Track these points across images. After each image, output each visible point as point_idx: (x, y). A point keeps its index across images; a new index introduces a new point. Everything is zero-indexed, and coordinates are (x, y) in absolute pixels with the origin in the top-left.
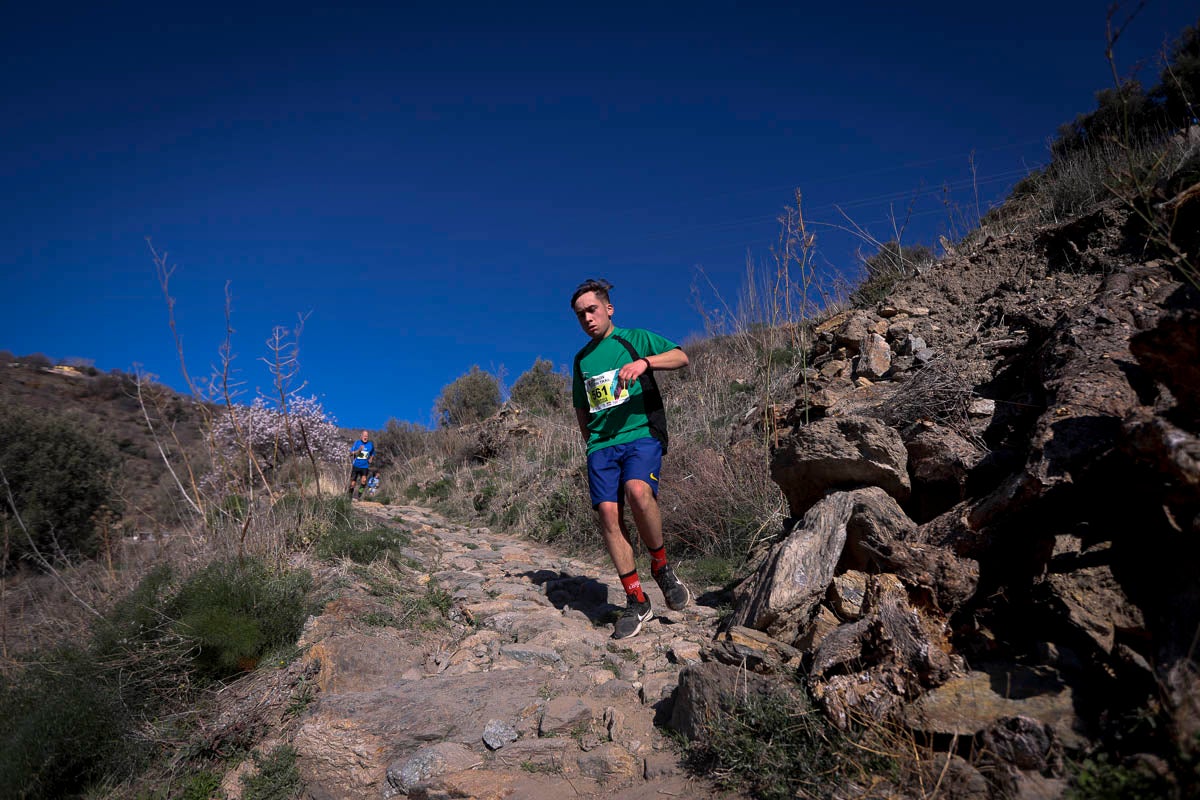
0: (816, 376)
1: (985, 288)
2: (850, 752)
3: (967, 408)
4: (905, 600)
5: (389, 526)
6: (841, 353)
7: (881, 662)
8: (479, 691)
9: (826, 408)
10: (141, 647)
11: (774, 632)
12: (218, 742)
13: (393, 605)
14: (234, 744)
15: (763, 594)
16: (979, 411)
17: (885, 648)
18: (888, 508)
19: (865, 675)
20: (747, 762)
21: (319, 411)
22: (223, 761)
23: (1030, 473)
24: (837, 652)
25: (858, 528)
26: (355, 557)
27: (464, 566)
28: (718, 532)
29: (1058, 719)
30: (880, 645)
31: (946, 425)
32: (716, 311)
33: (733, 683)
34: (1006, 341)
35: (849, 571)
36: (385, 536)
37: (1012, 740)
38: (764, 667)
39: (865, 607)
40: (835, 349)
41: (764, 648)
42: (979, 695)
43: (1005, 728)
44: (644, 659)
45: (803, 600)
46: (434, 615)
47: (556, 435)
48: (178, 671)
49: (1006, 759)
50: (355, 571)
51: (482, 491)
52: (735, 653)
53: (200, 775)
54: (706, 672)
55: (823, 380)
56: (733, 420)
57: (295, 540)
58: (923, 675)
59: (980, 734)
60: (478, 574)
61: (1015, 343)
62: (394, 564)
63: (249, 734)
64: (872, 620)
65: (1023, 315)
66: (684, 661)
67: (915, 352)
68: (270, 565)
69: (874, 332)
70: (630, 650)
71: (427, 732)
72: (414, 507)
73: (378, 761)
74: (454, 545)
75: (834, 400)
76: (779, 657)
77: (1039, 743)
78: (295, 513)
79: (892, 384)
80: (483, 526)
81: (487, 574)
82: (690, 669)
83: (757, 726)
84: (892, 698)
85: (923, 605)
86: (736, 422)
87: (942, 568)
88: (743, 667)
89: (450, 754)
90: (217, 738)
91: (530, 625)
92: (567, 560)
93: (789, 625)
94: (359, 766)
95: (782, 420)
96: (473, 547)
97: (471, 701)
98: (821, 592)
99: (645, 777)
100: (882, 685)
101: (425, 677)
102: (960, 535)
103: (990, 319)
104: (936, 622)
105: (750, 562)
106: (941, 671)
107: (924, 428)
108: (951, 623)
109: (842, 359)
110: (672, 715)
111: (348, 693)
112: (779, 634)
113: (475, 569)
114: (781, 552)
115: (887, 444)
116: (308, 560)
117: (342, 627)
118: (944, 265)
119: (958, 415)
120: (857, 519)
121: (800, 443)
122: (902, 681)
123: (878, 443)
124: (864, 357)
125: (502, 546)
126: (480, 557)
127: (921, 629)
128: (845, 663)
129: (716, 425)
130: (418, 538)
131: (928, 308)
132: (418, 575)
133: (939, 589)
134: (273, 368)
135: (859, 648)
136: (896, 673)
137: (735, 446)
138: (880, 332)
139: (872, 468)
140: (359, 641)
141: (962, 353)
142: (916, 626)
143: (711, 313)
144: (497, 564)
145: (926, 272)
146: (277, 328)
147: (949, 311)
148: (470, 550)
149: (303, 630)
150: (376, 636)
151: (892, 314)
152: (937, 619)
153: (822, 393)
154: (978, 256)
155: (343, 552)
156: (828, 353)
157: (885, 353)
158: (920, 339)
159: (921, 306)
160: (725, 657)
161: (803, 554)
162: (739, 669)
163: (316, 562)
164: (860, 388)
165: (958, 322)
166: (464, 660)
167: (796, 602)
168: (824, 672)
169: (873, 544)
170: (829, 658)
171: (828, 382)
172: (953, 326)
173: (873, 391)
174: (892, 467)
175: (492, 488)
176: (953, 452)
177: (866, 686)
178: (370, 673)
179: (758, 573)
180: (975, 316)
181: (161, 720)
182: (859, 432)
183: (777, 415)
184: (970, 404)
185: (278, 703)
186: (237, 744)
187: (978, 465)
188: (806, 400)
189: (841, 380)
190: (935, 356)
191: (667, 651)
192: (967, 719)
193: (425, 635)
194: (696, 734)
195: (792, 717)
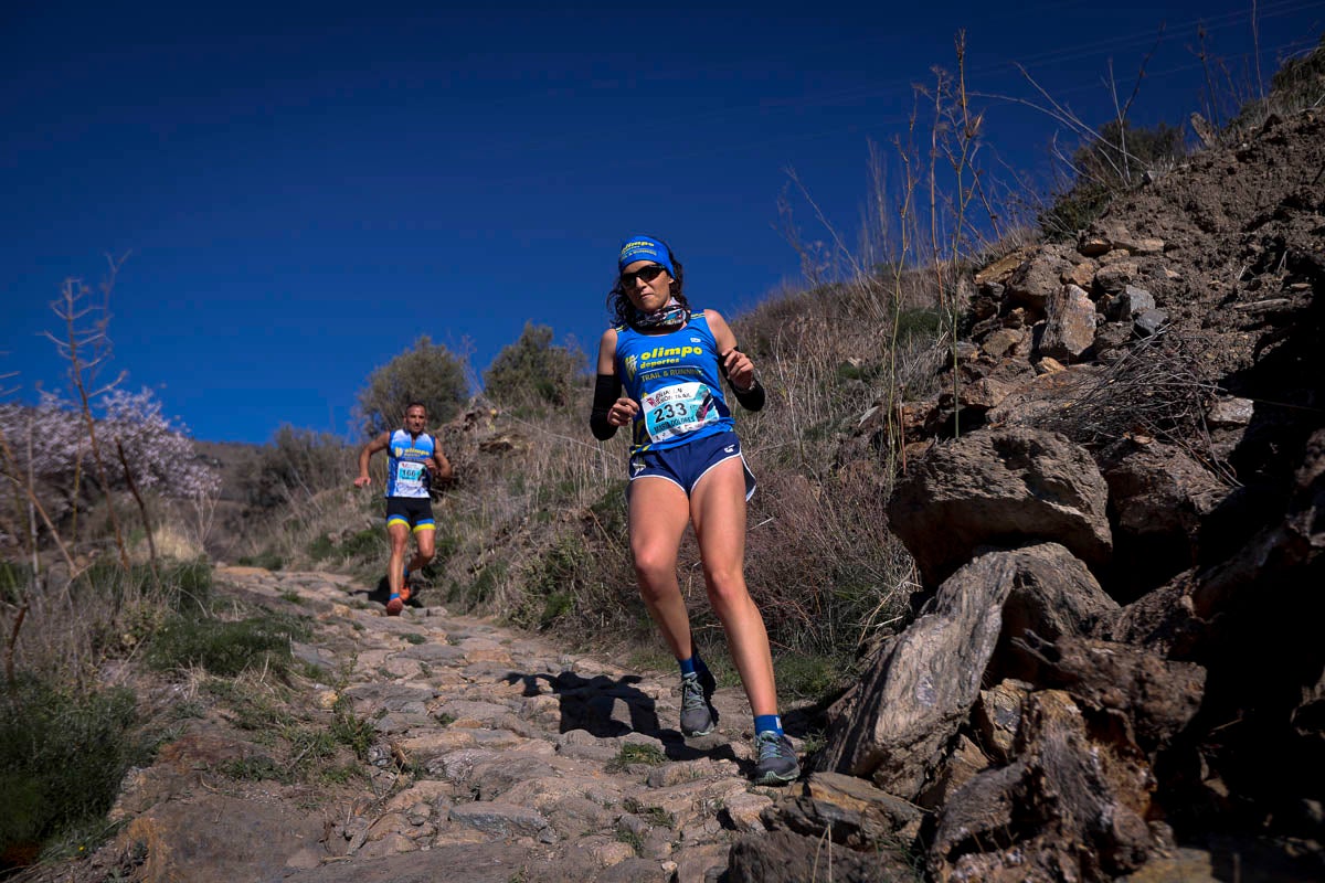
0: (975, 356)
1: (1262, 204)
3: (1208, 413)
4: (1080, 733)
5: (276, 609)
6: (1016, 317)
7: (1041, 833)
9: (988, 408)
11: (885, 779)
13: (272, 745)
15: (867, 719)
16: (1227, 418)
17: (1048, 809)
18: (1073, 578)
19: (1015, 853)
21: (158, 414)
23: (1292, 526)
24: (975, 815)
25: (1023, 610)
26: (213, 665)
27: (400, 673)
28: (811, 612)
30: (1040, 804)
31: (1172, 443)
32: (819, 244)
33: (812, 865)
34: (1276, 301)
35: (1006, 681)
36: (263, 628)
38: (862, 838)
39: (1019, 744)
40: (1006, 310)
41: (862, 809)
44: (682, 823)
45: (930, 729)
46: (345, 757)
47: (556, 452)
50: (212, 689)
52: (816, 817)
54: (770, 848)
55: (986, 362)
56: (842, 427)
57: (108, 639)
58: (1106, 857)
60: (424, 686)
61: (1291, 305)
62: (281, 673)
64: (1028, 764)
65: (1308, 257)
66: (746, 827)
68: (65, 687)
69: (1072, 281)
70: (660, 810)
72: (322, 574)
74: (387, 637)
75: (1000, 395)
76: (889, 824)
78: (110, 591)
79: (1095, 369)
80: (436, 604)
81: (438, 685)
82: (744, 843)
85: (1113, 740)
86: (846, 432)
87: (1141, 681)
88: (827, 838)
91: (501, 771)
92: (571, 658)
93: (907, 768)
95: (918, 428)
96: (418, 640)
98: (959, 715)
100: (1041, 870)
101: (325, 863)
102: (1181, 626)
103: (1263, 257)
104: (1131, 768)
105: (862, 660)
106: (1135, 848)
107: (1134, 447)
108: (1156, 771)
109: (1017, 327)
112: (892, 783)
113: (418, 677)
114: (898, 651)
115: (1073, 474)
116: (132, 673)
117: (186, 784)
118: (1193, 166)
119: (1191, 425)
120: (1019, 595)
121: (933, 472)
122: (1072, 863)
123: (1057, 472)
124: (1052, 322)
125: (466, 638)
126: (429, 657)
127: (1103, 780)
128: (983, 834)
129: (813, 434)
130: (325, 627)
131: (1162, 238)
132: (322, 690)
133: (1136, 714)
134: (64, 348)
135: (1008, 809)
136: (1063, 850)
137: (842, 471)
138: (1079, 283)
139: (1048, 514)
140: (215, 806)
141: (1211, 316)
142: (1096, 776)
143: (810, 247)
144: (455, 667)
145: (1162, 178)
146: (69, 282)
147: (1197, 243)
148: (412, 645)
149: (122, 792)
150: (243, 797)
151: (1103, 251)
152: (1133, 764)
153: (982, 383)
154: (1252, 149)
155: (191, 657)
156: (995, 316)
157: (1087, 316)
158: (1146, 293)
159: (1152, 236)
160: (800, 823)
161: (932, 653)
162: (821, 841)
163: (145, 676)
164: (1043, 376)
165: (1210, 264)
166: (390, 831)
167: (918, 732)
168: (953, 847)
169: (1033, 643)
170: (960, 825)
171: (994, 366)
172: (1201, 270)
173: (1063, 380)
174: (1081, 510)
175: (452, 541)
176: (1177, 492)
177: (1014, 872)
178: (232, 859)
179: (861, 684)
180: (1239, 253)
182: (1028, 455)
183: (909, 420)
184: (1212, 406)
187: (1218, 508)
188: (956, 396)
189: (1014, 361)
190: (1168, 322)
191: (721, 808)
193: (328, 792)
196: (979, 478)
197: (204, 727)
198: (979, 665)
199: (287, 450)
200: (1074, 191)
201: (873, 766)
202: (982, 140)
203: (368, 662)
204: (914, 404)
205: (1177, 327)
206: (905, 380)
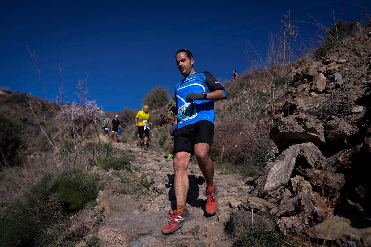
0: (294, 91)
2: (286, 244)
3: (351, 110)
4: (311, 189)
5: (127, 154)
6: (305, 81)
7: (301, 213)
8: (160, 218)
9: (297, 106)
10: (43, 203)
11: (267, 198)
12: (72, 235)
13: (128, 186)
14: (77, 236)
15: (263, 184)
16: (356, 111)
17: (302, 208)
18: (315, 151)
19: (295, 217)
20: (252, 246)
21: (97, 106)
22: (74, 241)
23: (366, 142)
24: (285, 208)
26: (116, 168)
27: (155, 169)
29: (368, 236)
30: (301, 206)
31: (341, 117)
32: (255, 61)
33: (248, 218)
35: (297, 176)
36: (125, 160)
37: (347, 243)
38: (260, 212)
40: (303, 79)
41: (260, 206)
42: (337, 226)
43: (344, 238)
45: (277, 187)
46: (144, 189)
48: (57, 210)
50: (115, 173)
51: (161, 138)
52: (250, 207)
53: (67, 246)
54: (239, 214)
56: (261, 108)
57: (92, 161)
58: (315, 219)
59: (335, 241)
60: (160, 172)
62: (129, 170)
64: (298, 197)
66: (235, 208)
67: (337, 81)
68: (84, 172)
69: (320, 72)
71: (142, 233)
73: (126, 242)
74: (152, 160)
75: (301, 103)
76: (266, 208)
77: (357, 244)
78: (92, 151)
79: (325, 95)
80: (163, 152)
81: (164, 172)
82: (233, 212)
83: (255, 234)
84: (303, 226)
85: (319, 192)
86: (262, 110)
87: (326, 179)
88: (252, 212)
89: (150, 240)
90: (72, 234)
92: (195, 165)
93: (272, 196)
94: (119, 244)
95: (279, 110)
96: (159, 161)
97: (157, 222)
98: (284, 184)
100: (300, 221)
102: (338, 164)
104: (323, 199)
106: (322, 217)
108: (329, 199)
109: (305, 84)
110: (229, 227)
111: (115, 218)
112: (269, 199)
113: (159, 170)
114: (270, 168)
115: (315, 126)
116: (98, 169)
117: (111, 195)
118: (355, 39)
119: (346, 113)
120: (300, 156)
121: (280, 125)
122: (307, 220)
123: (311, 126)
124: (315, 82)
125: (170, 160)
126: (161, 165)
127: (315, 202)
128: (288, 212)
129: (253, 111)
130: (137, 158)
131: (346, 59)
132: (138, 173)
133: (324, 186)
134: (79, 96)
135: (293, 207)
136: (305, 217)
137: (260, 121)
138: (322, 72)
139: (309, 135)
140: (117, 200)
141: (356, 81)
142: (313, 201)
143: (253, 61)
144: (167, 167)
145: (346, 42)
146: (80, 80)
147: (355, 60)
148: (157, 162)
149: (98, 196)
150: (123, 198)
151: (329, 63)
152: (323, 198)
153: (295, 99)
155: (110, 166)
156: (300, 81)
157: (324, 81)
158: (340, 75)
159: (343, 58)
160: (246, 208)
161: (278, 169)
162: (251, 212)
163: (101, 170)
164: (311, 97)
165: (358, 66)
166: (155, 206)
167: (275, 188)
168: (280, 215)
169: (300, 169)
170: (283, 210)
171: (299, 94)
172: (355, 68)
173: (317, 98)
174: (317, 135)
175: (166, 136)
176: (342, 129)
177: (294, 221)
178: (122, 211)
179: (262, 176)
180: (366, 63)
181: (52, 227)
182: (303, 121)
183: (277, 108)
184: (352, 108)
185: (91, 222)
186: (79, 236)
187: (352, 135)
188: (289, 102)
189: (304, 93)
190: (344, 83)
191: (229, 203)
192: (332, 234)
193: (141, 197)
194: (236, 235)
195: (267, 231)
196: (291, 127)
197: (114, 182)
198: (290, 172)
199: (126, 113)
200: (323, 45)
201: (264, 195)
202: (298, 33)
203: (148, 166)
204: (278, 104)
205: (347, 84)
206: (277, 97)
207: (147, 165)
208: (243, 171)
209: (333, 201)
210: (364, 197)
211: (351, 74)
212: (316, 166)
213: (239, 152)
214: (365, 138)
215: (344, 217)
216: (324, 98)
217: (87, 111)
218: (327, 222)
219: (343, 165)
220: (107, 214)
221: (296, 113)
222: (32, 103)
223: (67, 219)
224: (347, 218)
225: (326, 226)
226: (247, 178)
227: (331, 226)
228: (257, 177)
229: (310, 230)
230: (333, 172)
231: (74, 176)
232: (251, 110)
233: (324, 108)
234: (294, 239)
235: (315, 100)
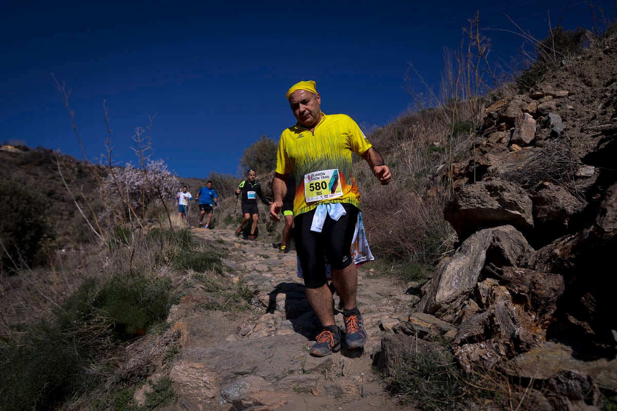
0: (485, 143)
1: (614, 73)
2: (470, 386)
3: (575, 172)
4: (511, 300)
5: (215, 246)
6: (502, 127)
7: (493, 337)
8: (269, 348)
9: (488, 166)
10: (83, 324)
11: (440, 315)
13: (218, 298)
14: (138, 376)
15: (434, 292)
16: (583, 174)
17: (496, 329)
18: (516, 239)
19: (484, 344)
20: (415, 390)
21: (166, 169)
22: (133, 385)
23: (598, 224)
24: (469, 330)
26: (197, 269)
27: (261, 270)
28: (417, 247)
29: (599, 372)
30: (494, 326)
31: (559, 185)
32: (422, 94)
33: (410, 346)
34: (608, 125)
35: (488, 279)
36: (212, 255)
37: (567, 383)
38: (429, 337)
40: (498, 123)
41: (429, 326)
42: (551, 357)
43: (562, 376)
45: (457, 297)
46: (244, 302)
48: (104, 336)
49: (562, 394)
50: (196, 277)
52: (412, 329)
53: (122, 391)
54: (396, 340)
56: (431, 171)
57: (160, 258)
58: (517, 346)
59: (547, 381)
60: (269, 275)
61: (613, 126)
62: (219, 272)
63: (146, 371)
64: (490, 312)
66: (389, 330)
67: (553, 126)
68: (148, 275)
69: (527, 111)
71: (241, 371)
72: (230, 231)
73: (215, 386)
74: (255, 256)
75: (495, 161)
76: (439, 332)
77: (581, 385)
78: (159, 242)
79: (535, 149)
81: (275, 274)
82: (386, 338)
83: (420, 371)
84: (497, 357)
85: (523, 304)
86: (432, 174)
87: (534, 283)
88: (416, 336)
89: (254, 382)
90: (129, 373)
93: (448, 311)
94: (205, 388)
95: (461, 174)
96: (266, 257)
97: (265, 353)
98: (468, 292)
99: (362, 396)
100: (493, 350)
101: (239, 339)
102: (554, 259)
103: (611, 99)
104: (529, 314)
106: (527, 343)
107: (543, 187)
108: (539, 315)
109: (503, 131)
110: (380, 361)
111: (197, 348)
112: (443, 317)
113: (267, 271)
114: (445, 268)
115: (517, 198)
116: (169, 271)
117: (191, 311)
118: (583, 58)
119: (568, 177)
120: (494, 247)
121: (461, 198)
122: (504, 348)
123: (510, 198)
124: (517, 129)
126: (271, 264)
127: (517, 320)
128: (473, 336)
129: (418, 176)
130: (233, 252)
131: (567, 90)
132: (233, 277)
133: (532, 295)
134: (137, 153)
135: (482, 328)
136: (501, 343)
137: (429, 191)
138: (530, 111)
139: (507, 214)
140: (201, 319)
141: (584, 127)
142: (513, 318)
143: (418, 95)
144: (280, 267)
145: (569, 63)
146: (138, 128)
147: (583, 92)
148: (264, 259)
149: (170, 313)
150: (210, 316)
151: (541, 96)
153: (486, 156)
154: (611, 49)
155: (188, 266)
156: (493, 126)
157: (532, 126)
158: (558, 116)
159: (563, 89)
160: (406, 330)
161: (458, 269)
162: (414, 337)
163: (174, 272)
164: (512, 152)
165: (587, 102)
166: (261, 329)
167: (452, 298)
168: (461, 341)
169: (493, 268)
170: (465, 334)
171: (492, 147)
172: (583, 105)
173: (520, 154)
174: (520, 212)
176: (561, 203)
177: (483, 351)
178: (208, 337)
179: (432, 279)
180: (600, 97)
181: (98, 362)
182: (499, 191)
183: (457, 171)
184: (577, 170)
185: (159, 354)
186: (140, 376)
187: (576, 212)
188: (476, 160)
189: (500, 146)
190: (565, 130)
191: (380, 324)
192: (542, 370)
193: (239, 315)
194: (390, 374)
195: (440, 367)
196: (479, 200)
197: (195, 291)
198: (477, 273)
200: (531, 68)
201: (435, 310)
202: (491, 48)
203: (249, 265)
204: (459, 164)
205: (569, 131)
206: (456, 152)
207: (247, 263)
208: (403, 272)
209: (544, 318)
210: (594, 311)
211: (576, 115)
212: (518, 262)
213: (395, 243)
214: (596, 217)
215: (562, 342)
216: (532, 153)
217: (150, 178)
218: (535, 351)
219: (561, 261)
220: (185, 341)
221: (487, 178)
222: (61, 166)
223: (121, 350)
224: (567, 345)
225: (533, 357)
226: (409, 283)
227: (541, 357)
228: (424, 281)
229: (509, 365)
230: (545, 273)
231: (130, 282)
232: (416, 174)
233: (532, 170)
234: (483, 378)
235: (518, 158)
